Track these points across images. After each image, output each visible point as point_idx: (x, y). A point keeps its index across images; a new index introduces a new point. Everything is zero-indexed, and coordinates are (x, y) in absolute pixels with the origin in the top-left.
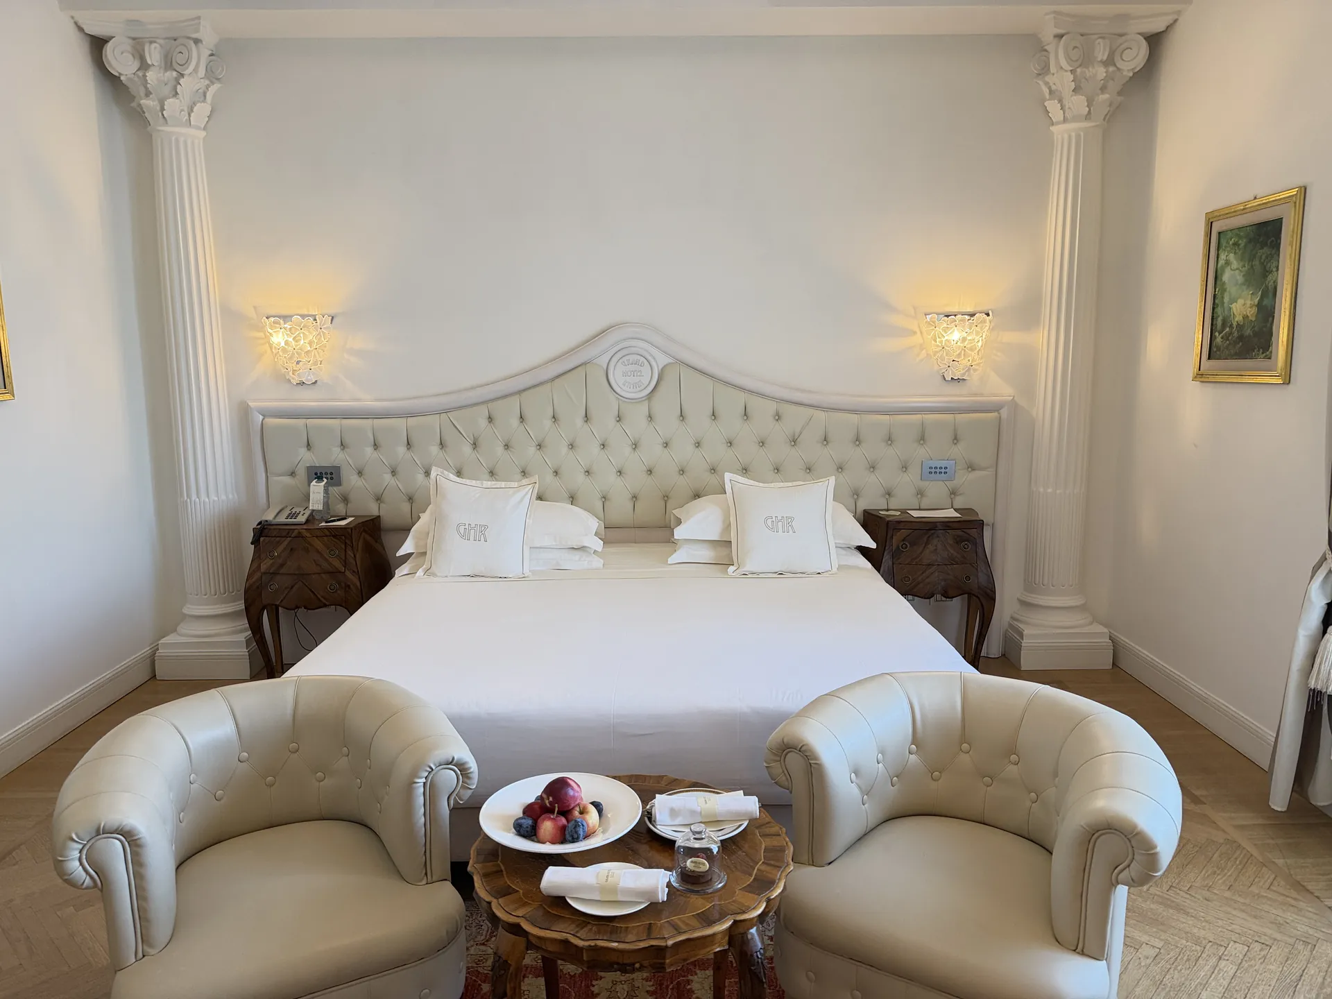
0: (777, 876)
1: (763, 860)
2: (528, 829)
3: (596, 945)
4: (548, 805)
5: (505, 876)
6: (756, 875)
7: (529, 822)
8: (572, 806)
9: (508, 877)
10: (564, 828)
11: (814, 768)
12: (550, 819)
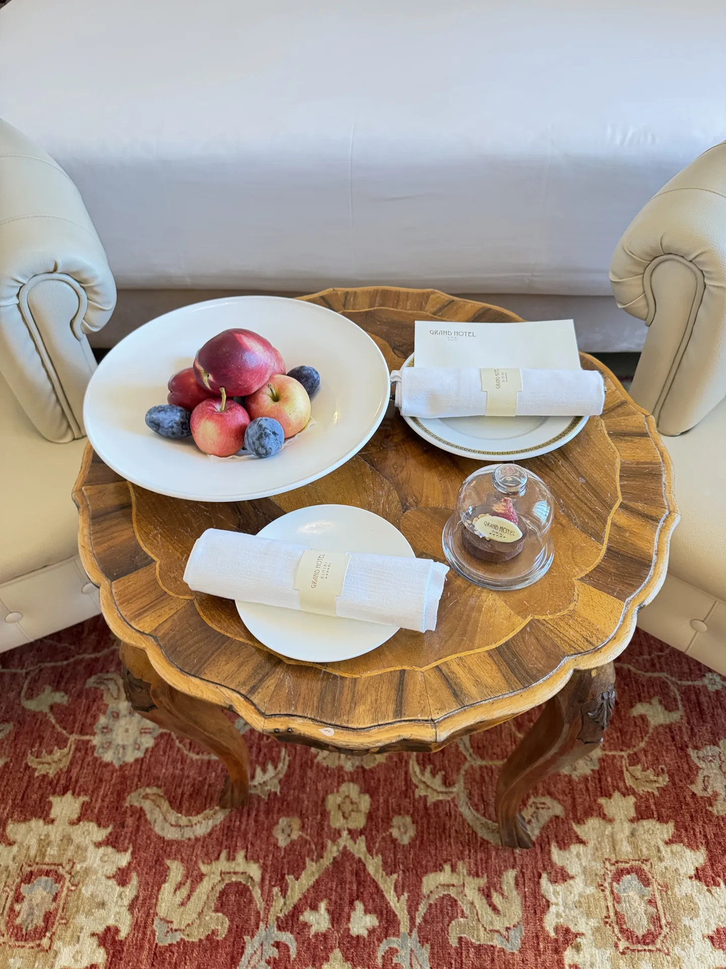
0: (650, 542)
1: (620, 500)
2: (174, 430)
3: (289, 731)
4: (208, 386)
5: (134, 518)
6: (610, 540)
7: (176, 416)
8: (255, 389)
9: (138, 522)
10: (241, 433)
11: (710, 293)
12: (212, 415)
